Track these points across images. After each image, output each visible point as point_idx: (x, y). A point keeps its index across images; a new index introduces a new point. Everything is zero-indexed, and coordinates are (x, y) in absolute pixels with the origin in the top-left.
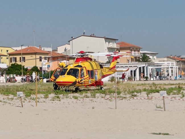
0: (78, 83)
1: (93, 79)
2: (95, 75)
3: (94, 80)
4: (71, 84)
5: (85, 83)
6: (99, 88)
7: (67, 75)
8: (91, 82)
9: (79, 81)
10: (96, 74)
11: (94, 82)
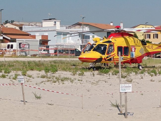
0: (104, 60)
1: (128, 55)
2: (131, 52)
3: (129, 57)
4: (95, 60)
5: (115, 60)
6: (137, 66)
7: (93, 51)
8: (124, 60)
9: (106, 58)
10: (133, 51)
11: (128, 60)
